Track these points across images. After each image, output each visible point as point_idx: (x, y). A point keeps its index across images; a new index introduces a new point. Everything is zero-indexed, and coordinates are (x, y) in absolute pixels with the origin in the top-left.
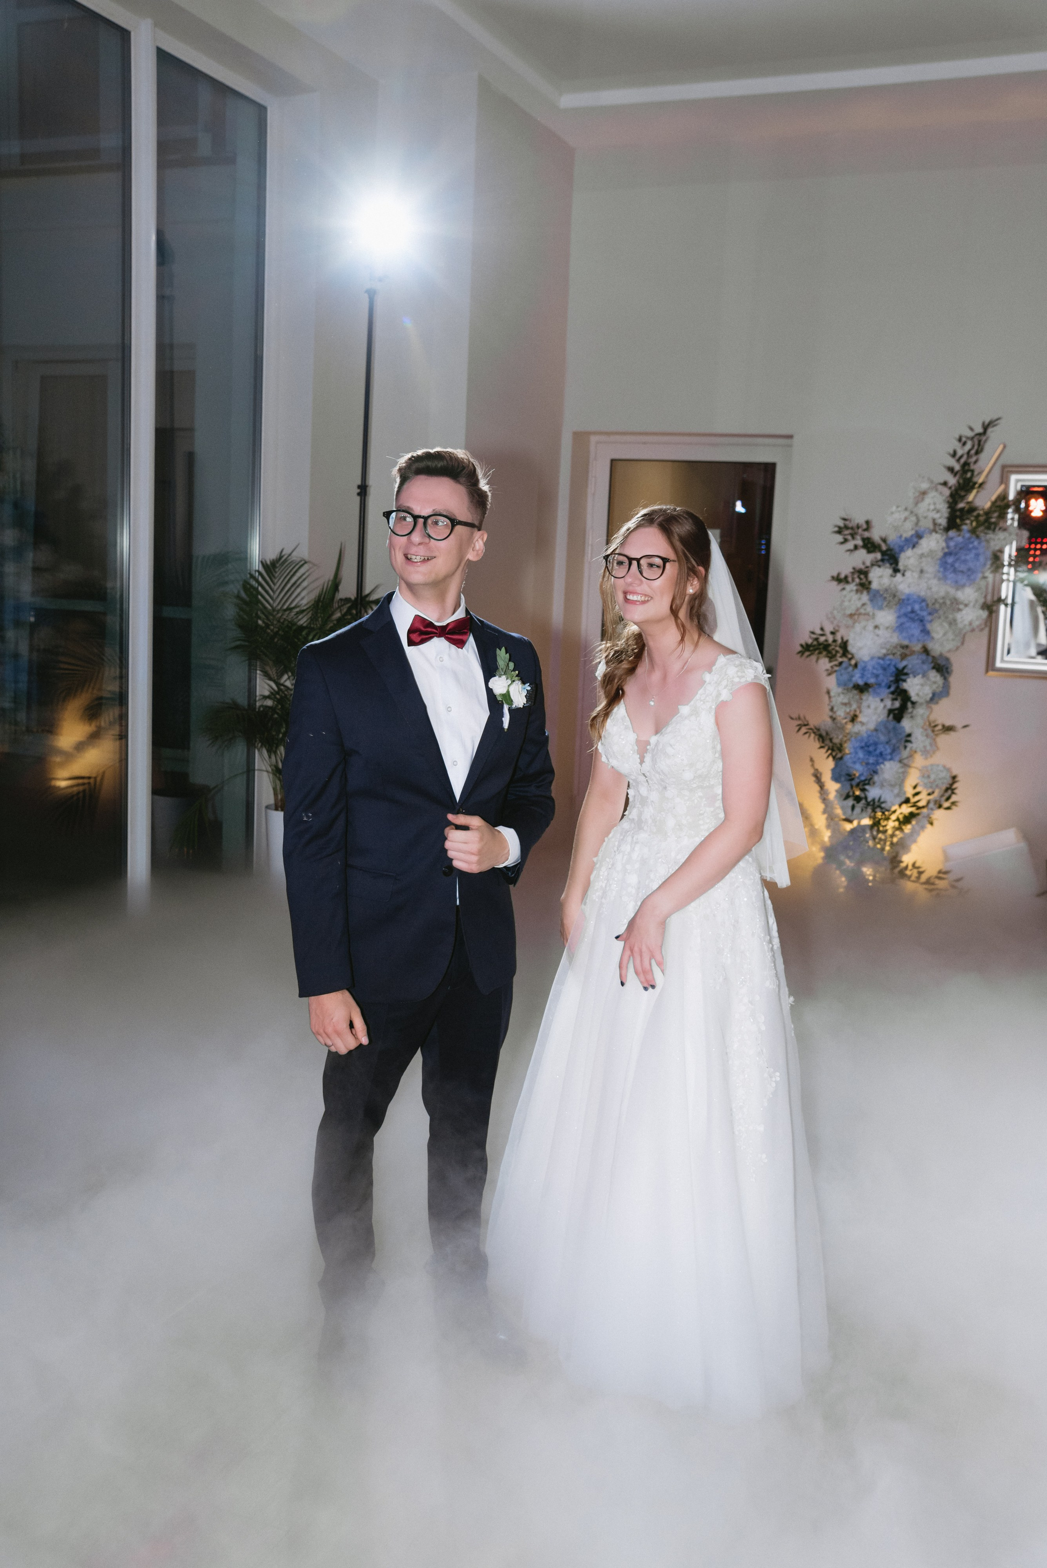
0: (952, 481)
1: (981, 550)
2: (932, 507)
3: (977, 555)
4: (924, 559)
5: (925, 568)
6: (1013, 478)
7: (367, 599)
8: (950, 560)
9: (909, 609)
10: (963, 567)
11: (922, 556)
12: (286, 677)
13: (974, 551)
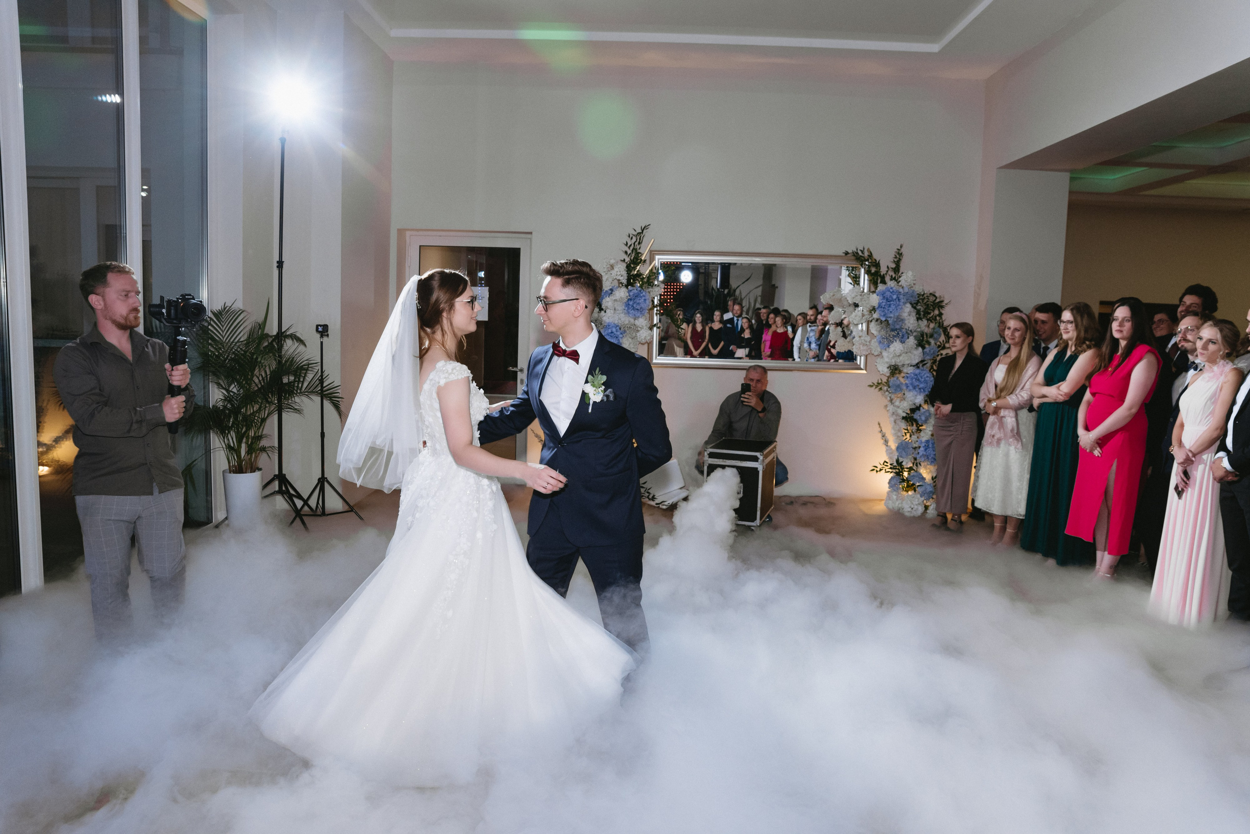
0: (627, 260)
1: (647, 298)
2: (619, 273)
3: (645, 300)
4: (616, 302)
5: (617, 308)
6: (657, 257)
7: (285, 334)
8: (631, 303)
9: (610, 331)
10: (638, 307)
11: (615, 300)
12: (233, 386)
13: (643, 298)
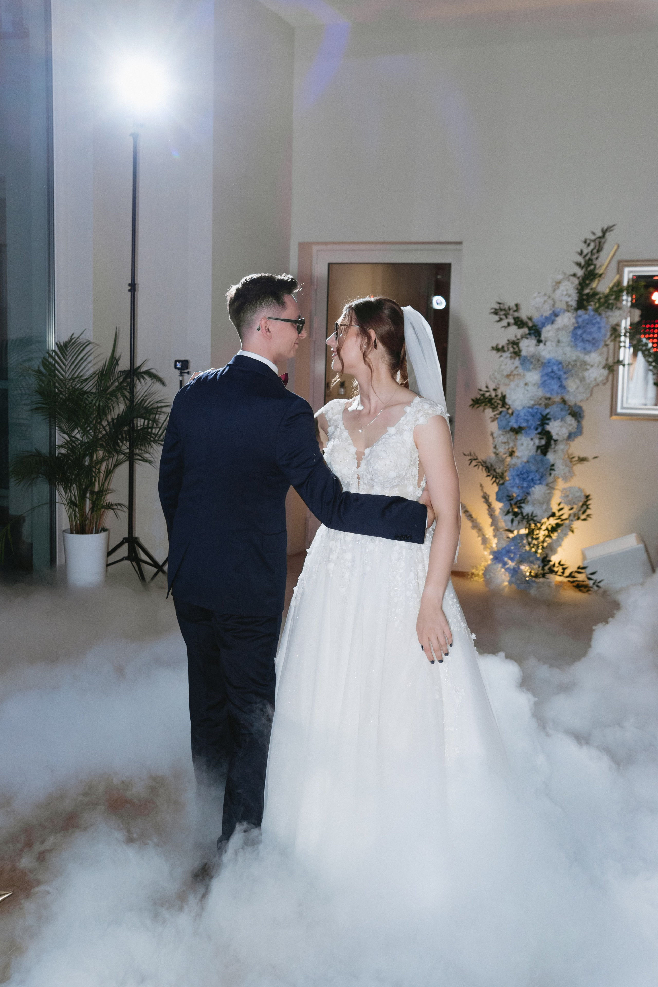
0: (580, 273)
1: (602, 325)
2: (565, 293)
3: (600, 328)
4: (560, 332)
5: (561, 339)
6: (627, 270)
7: (139, 371)
8: (579, 332)
9: (550, 370)
10: (589, 338)
11: (558, 329)
12: (76, 431)
13: (597, 325)
